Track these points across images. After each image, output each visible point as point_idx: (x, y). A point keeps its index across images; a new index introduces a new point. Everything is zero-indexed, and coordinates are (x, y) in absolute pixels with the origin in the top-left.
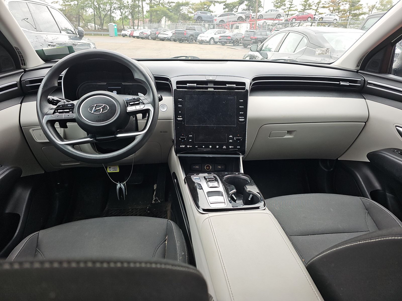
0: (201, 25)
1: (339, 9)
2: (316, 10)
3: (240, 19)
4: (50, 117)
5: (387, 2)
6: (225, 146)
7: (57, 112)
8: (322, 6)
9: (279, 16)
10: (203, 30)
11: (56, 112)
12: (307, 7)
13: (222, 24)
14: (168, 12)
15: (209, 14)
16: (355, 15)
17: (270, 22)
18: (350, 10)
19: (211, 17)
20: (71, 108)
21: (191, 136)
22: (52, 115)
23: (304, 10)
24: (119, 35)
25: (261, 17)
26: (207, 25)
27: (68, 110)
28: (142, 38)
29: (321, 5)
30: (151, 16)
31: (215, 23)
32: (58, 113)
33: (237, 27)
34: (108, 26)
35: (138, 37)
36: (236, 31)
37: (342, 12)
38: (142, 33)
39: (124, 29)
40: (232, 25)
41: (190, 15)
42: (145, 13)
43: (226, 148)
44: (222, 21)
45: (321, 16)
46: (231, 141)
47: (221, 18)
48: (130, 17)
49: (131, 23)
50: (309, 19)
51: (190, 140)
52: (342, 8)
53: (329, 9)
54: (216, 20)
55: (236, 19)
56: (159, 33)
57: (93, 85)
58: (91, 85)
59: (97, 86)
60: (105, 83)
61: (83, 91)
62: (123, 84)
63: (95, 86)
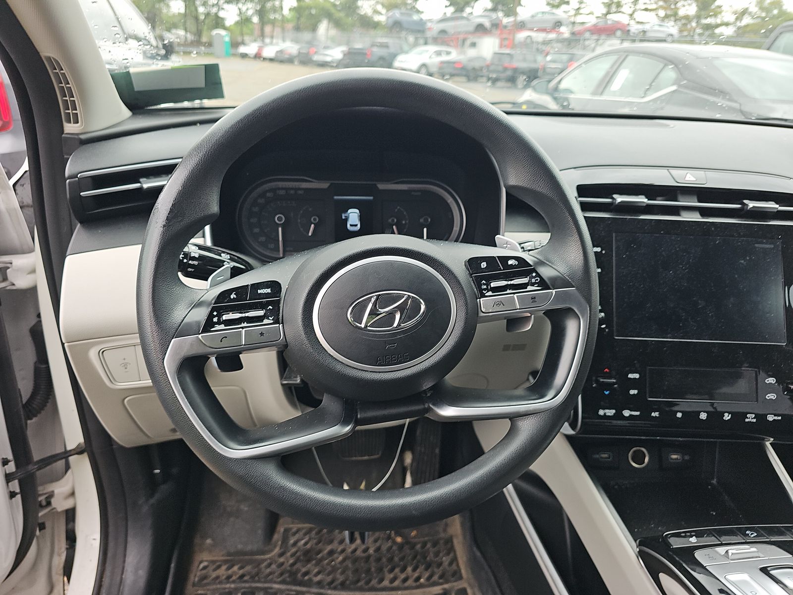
0: (400, 38)
1: (675, 14)
2: (631, 15)
3: (480, 29)
4: (192, 344)
5: (771, 4)
6: (754, 416)
7: (219, 323)
8: (644, 7)
9: (558, 24)
10: (406, 48)
11: (215, 320)
12: (614, 9)
13: (442, 38)
14: (333, 10)
15: (415, 17)
16: (708, 27)
17: (540, 37)
18: (698, 17)
19: (422, 23)
20: (269, 303)
21: (637, 376)
22: (200, 336)
23: (608, 13)
24: (234, 55)
25: (522, 26)
26: (411, 39)
27: (261, 313)
28: (282, 61)
29: (641, 6)
30: (298, 19)
31: (429, 34)
32: (222, 327)
33: (474, 45)
34: (211, 36)
35: (271, 60)
36: (471, 53)
37: (681, 20)
38: (281, 52)
39: (243, 43)
40: (464, 40)
41: (377, 18)
42: (286, 12)
43: (755, 420)
44: (443, 32)
45: (640, 27)
46: (772, 397)
47: (442, 26)
48: (255, 19)
49: (257, 32)
50: (619, 33)
51: (632, 392)
52: (682, 12)
53: (657, 14)
54: (430, 29)
55: (471, 28)
56: (316, 53)
57: (286, 189)
58: (282, 189)
59: (300, 192)
60: (325, 185)
61: (256, 209)
62: (381, 186)
63: (292, 192)
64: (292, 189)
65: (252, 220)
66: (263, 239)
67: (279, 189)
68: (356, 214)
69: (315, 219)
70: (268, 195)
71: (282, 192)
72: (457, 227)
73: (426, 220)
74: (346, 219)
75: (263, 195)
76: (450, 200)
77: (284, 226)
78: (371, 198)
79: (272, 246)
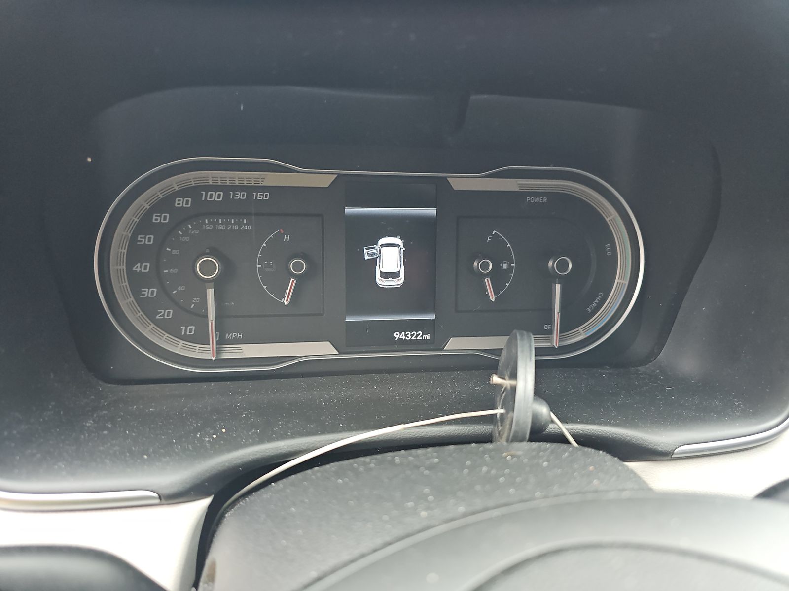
57: (226, 189)
58: (215, 188)
59: (260, 196)
60: (323, 179)
61: (147, 240)
62: (461, 183)
63: (240, 196)
64: (241, 188)
65: (137, 268)
66: (167, 314)
67: (208, 188)
68: (396, 249)
69: (298, 266)
70: (180, 203)
71: (216, 197)
72: (622, 277)
73: (563, 266)
74: (374, 262)
75: (164, 204)
76: (612, 216)
77: (219, 284)
78: (433, 211)
79: (191, 330)
